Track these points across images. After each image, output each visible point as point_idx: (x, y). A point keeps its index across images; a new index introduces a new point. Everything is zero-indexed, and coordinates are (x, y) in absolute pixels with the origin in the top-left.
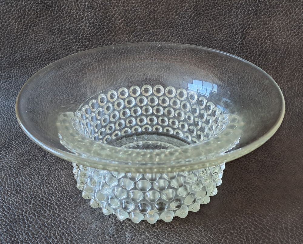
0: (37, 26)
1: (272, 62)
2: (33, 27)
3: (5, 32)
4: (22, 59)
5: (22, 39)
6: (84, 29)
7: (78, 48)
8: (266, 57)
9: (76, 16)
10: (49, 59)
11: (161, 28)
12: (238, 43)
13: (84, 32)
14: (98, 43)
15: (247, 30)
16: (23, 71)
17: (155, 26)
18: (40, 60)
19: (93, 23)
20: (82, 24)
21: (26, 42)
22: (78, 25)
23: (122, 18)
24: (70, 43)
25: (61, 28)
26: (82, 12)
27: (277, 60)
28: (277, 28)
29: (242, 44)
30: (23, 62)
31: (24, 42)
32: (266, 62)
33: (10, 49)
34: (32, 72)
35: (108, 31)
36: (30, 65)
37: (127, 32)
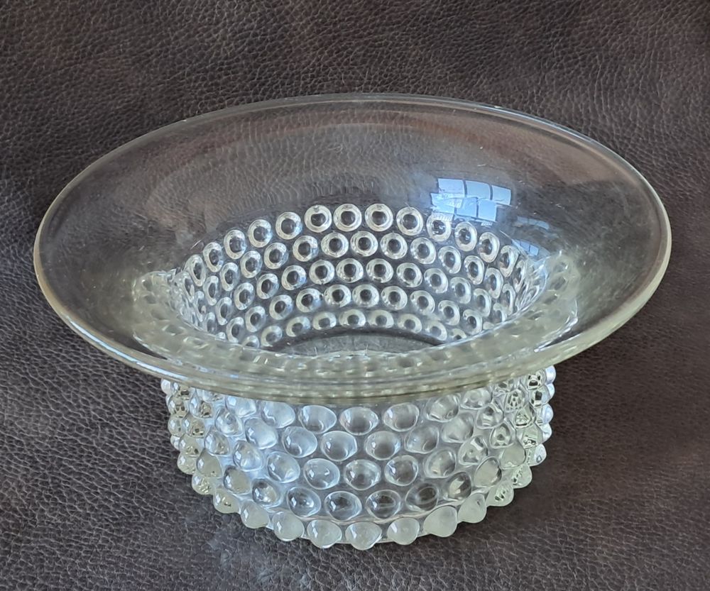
0: (107, 49)
1: (632, 79)
2: (98, 52)
3: (25, 73)
4: (58, 137)
5: (67, 86)
6: (219, 47)
7: (202, 93)
8: (619, 69)
9: (204, 17)
10: (129, 129)
11: (392, 30)
13: (218, 54)
14: (249, 76)
15: (573, 15)
17: (378, 26)
18: (105, 134)
19: (240, 31)
20: (215, 36)
21: (75, 92)
22: (206, 40)
23: (307, 14)
24: (182, 84)
25: (164, 49)
26: (219, 8)
27: (642, 74)
28: (634, 4)
30: (60, 145)
31: (69, 94)
32: (619, 80)
33: (30, 115)
35: (274, 46)
36: (77, 149)
37: (317, 44)
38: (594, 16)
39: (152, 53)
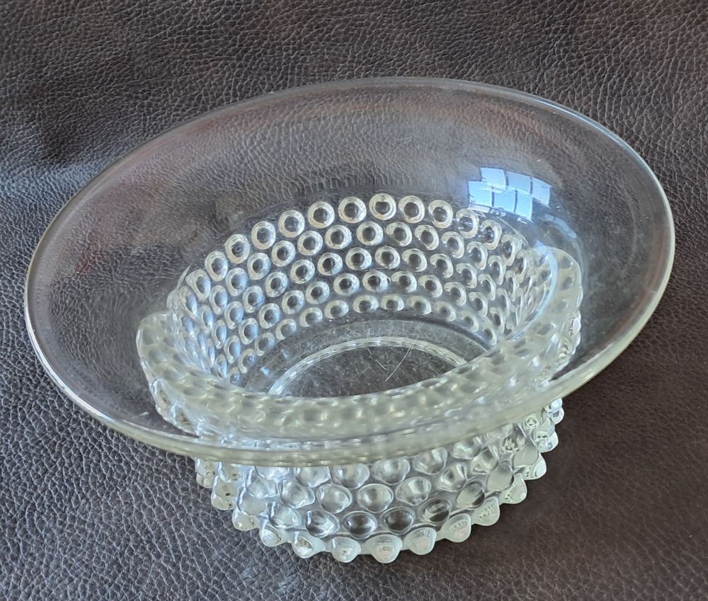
0: (89, 5)
2: (80, 7)
3: (18, 21)
4: (57, 79)
5: (57, 35)
6: (195, 12)
7: (186, 53)
10: (121, 79)
11: (372, 10)
12: (558, 42)
13: (196, 19)
14: (230, 42)
15: (576, 12)
16: (62, 105)
18: (100, 81)
21: (66, 42)
24: (165, 43)
25: (143, 9)
27: (657, 82)
28: (651, 6)
29: (567, 44)
30: (61, 87)
31: (60, 42)
32: (629, 87)
33: (29, 57)
34: (83, 106)
35: (250, 16)
36: (77, 91)
37: (294, 17)
38: (601, 15)
39: (132, 12)
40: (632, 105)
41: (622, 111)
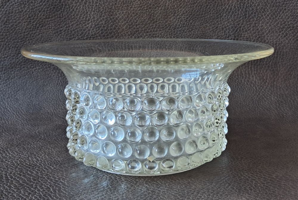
0: (45, 26)
2: (41, 27)
3: (13, 32)
5: (29, 39)
6: (89, 30)
9: (83, 18)
11: (160, 30)
13: (89, 33)
15: (238, 32)
17: (155, 28)
19: (98, 25)
20: (88, 26)
21: (32, 42)
22: (84, 27)
23: (125, 20)
25: (67, 29)
26: (89, 14)
28: (266, 30)
30: (25, 63)
31: (29, 42)
33: (14, 49)
35: (112, 32)
37: (129, 33)
38: (248, 33)
39: (62, 30)
40: (263, 69)
41: (259, 71)
